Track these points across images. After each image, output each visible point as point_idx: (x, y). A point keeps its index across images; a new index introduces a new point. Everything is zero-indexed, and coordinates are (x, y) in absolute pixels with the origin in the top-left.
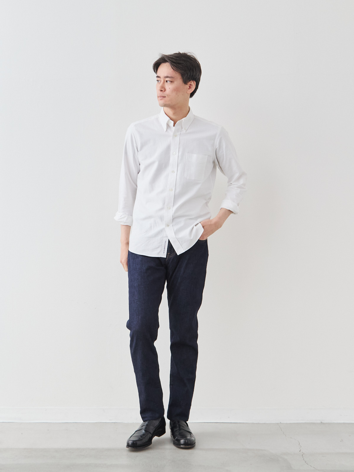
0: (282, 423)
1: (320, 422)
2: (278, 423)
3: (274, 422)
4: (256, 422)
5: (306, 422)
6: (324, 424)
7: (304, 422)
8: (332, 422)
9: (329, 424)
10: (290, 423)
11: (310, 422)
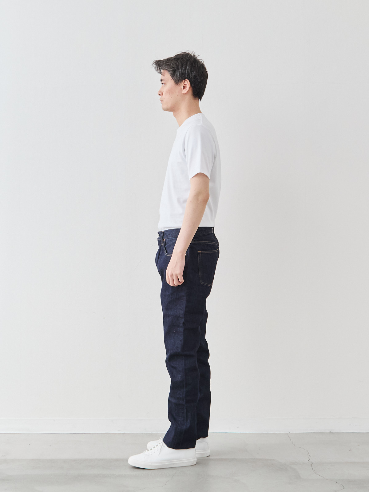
0: (291, 433)
1: (329, 432)
2: (287, 433)
3: (283, 432)
4: (265, 432)
5: (316, 432)
6: (333, 433)
7: (314, 432)
8: (341, 432)
9: (338, 434)
10: (299, 433)
11: (320, 432)
